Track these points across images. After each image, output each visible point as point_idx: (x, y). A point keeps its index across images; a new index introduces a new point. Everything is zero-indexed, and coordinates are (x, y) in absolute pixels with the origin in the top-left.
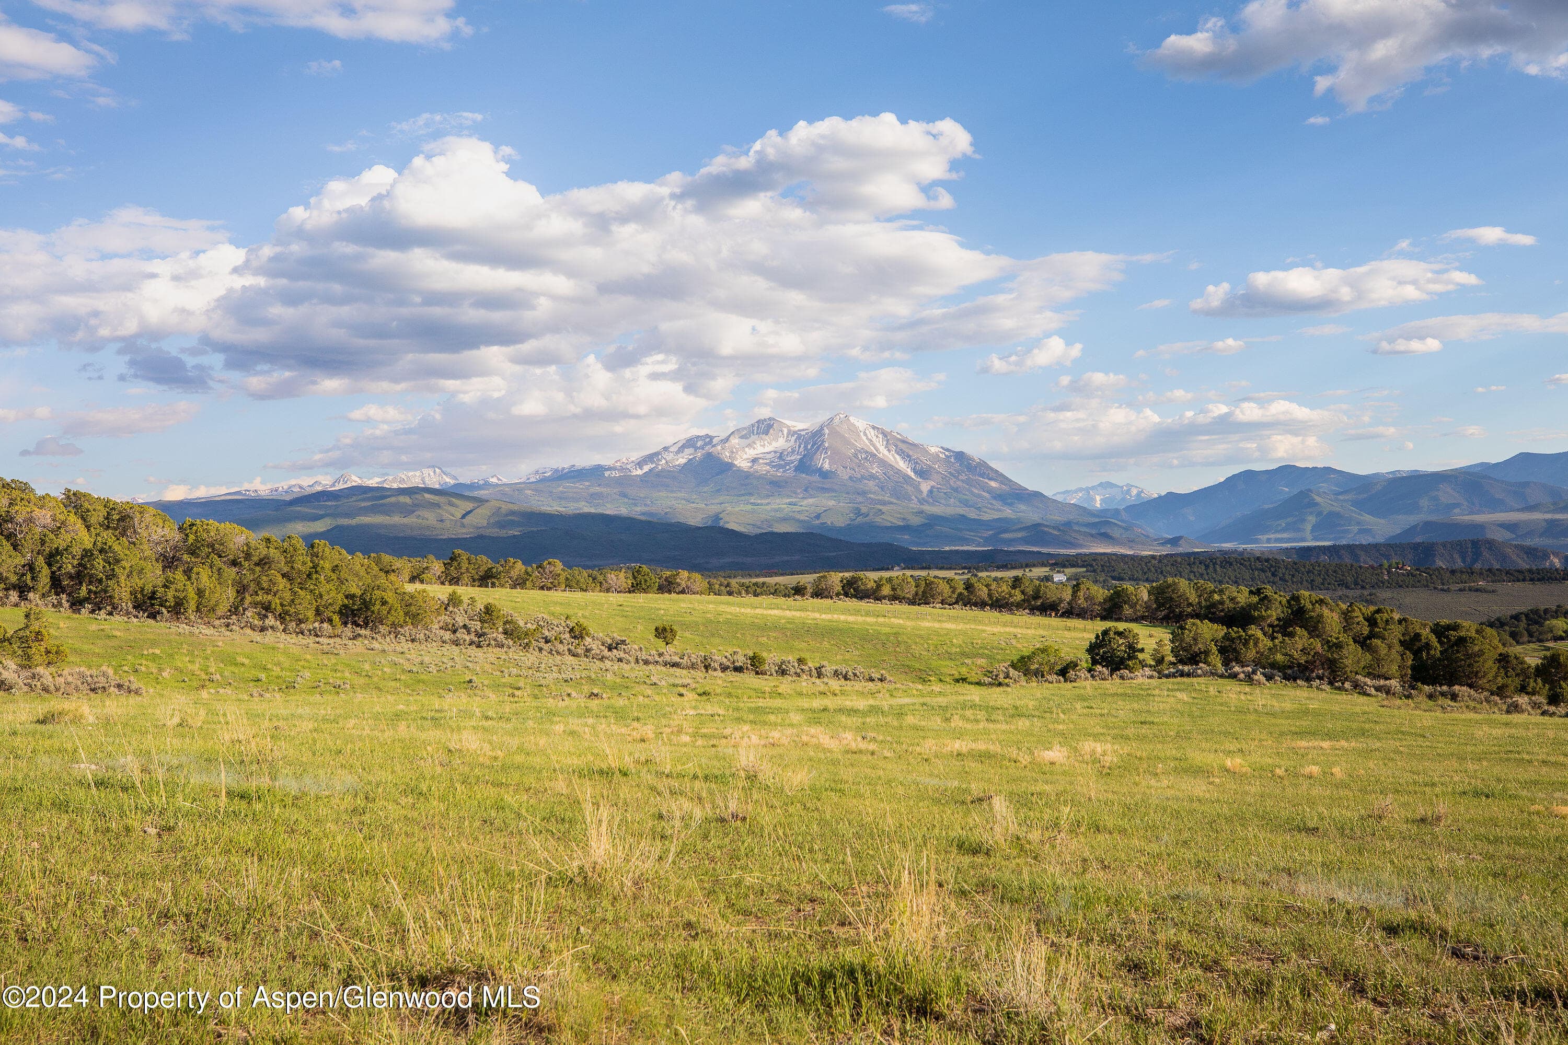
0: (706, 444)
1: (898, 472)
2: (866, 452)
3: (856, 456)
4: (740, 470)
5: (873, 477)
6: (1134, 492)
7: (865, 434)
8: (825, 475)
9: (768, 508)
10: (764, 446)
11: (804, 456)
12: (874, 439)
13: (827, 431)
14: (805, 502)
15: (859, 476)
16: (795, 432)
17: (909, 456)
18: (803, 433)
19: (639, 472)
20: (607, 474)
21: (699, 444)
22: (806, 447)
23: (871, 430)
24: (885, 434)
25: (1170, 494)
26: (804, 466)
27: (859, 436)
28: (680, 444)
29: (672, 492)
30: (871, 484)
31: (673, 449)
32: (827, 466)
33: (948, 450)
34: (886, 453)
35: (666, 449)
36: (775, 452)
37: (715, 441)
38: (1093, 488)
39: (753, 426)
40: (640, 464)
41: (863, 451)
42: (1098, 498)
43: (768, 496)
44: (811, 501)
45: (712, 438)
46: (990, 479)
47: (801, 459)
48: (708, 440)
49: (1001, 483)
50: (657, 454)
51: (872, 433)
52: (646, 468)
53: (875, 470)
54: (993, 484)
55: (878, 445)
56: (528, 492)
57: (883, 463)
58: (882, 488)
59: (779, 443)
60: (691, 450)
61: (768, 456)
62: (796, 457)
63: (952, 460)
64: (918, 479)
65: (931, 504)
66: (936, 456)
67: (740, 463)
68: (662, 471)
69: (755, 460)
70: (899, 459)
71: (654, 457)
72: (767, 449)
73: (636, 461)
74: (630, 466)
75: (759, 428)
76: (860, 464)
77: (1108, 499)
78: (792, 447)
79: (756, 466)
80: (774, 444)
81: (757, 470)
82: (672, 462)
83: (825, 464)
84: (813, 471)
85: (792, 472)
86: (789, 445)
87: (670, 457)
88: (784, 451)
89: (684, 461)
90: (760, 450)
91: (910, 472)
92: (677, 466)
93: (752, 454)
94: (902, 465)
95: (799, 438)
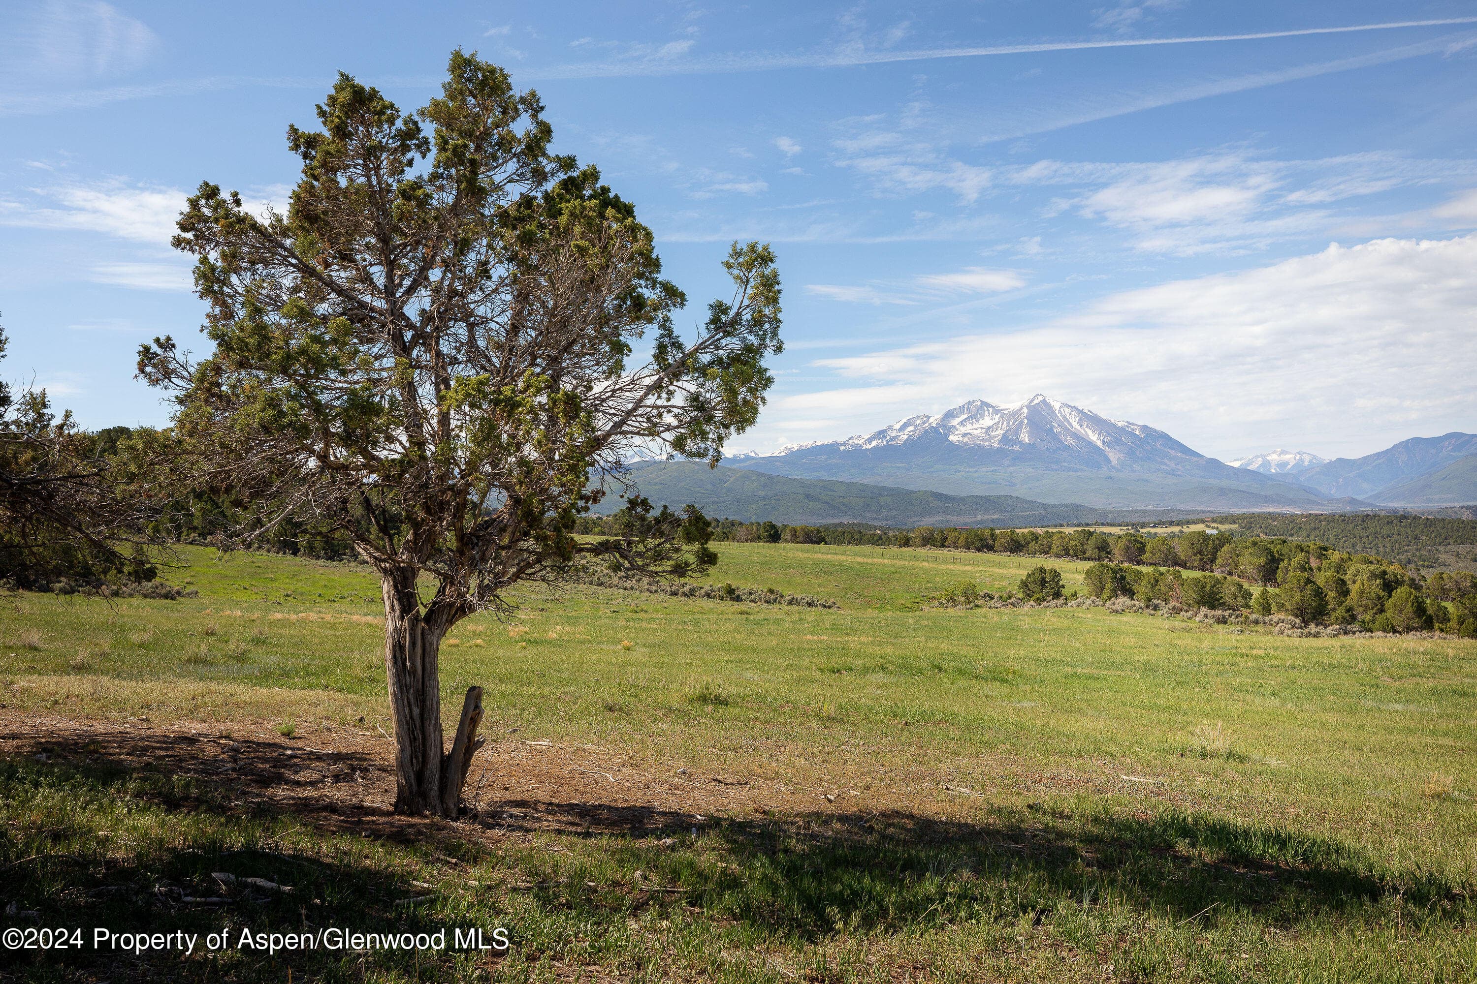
1: (1090, 444)
4: (951, 443)
6: (1307, 458)
7: (1060, 411)
8: (1024, 447)
9: (976, 475)
10: (972, 424)
11: (1007, 431)
12: (1068, 415)
14: (1007, 470)
15: (1054, 447)
16: (999, 411)
17: (1099, 429)
18: (1006, 412)
19: (869, 447)
20: (842, 448)
21: (918, 422)
22: (1008, 424)
23: (1066, 409)
24: (1077, 411)
25: (1340, 460)
27: (1054, 412)
28: (901, 423)
29: (895, 463)
30: (1065, 454)
31: (898, 426)
32: (1027, 440)
33: (1135, 424)
34: (1079, 428)
35: (890, 427)
36: (982, 428)
37: (931, 420)
39: (963, 406)
40: (870, 440)
41: (1058, 426)
42: (1272, 464)
43: (975, 465)
44: (1012, 469)
46: (1172, 449)
48: (925, 419)
49: (1181, 452)
50: (883, 432)
51: (1066, 411)
52: (874, 443)
53: (1070, 441)
54: (1172, 453)
55: (1071, 420)
56: (780, 464)
57: (1076, 436)
58: (1075, 458)
59: (987, 422)
60: (911, 428)
61: (976, 432)
62: (1000, 432)
63: (1137, 433)
64: (1107, 449)
65: (1118, 470)
66: (1122, 429)
67: (952, 438)
68: (887, 445)
69: (965, 435)
70: (1090, 432)
71: (881, 434)
72: (975, 426)
73: (866, 437)
74: (861, 442)
75: (968, 408)
76: (1055, 437)
77: (1282, 465)
78: (996, 424)
79: (966, 440)
80: (981, 422)
81: (967, 444)
82: (895, 438)
83: (1025, 437)
84: (1014, 444)
85: (996, 445)
86: (994, 422)
87: (894, 434)
88: (990, 427)
89: (906, 437)
90: (969, 426)
91: (1099, 444)
92: (900, 441)
93: (963, 430)
94: (1093, 437)
95: (1002, 416)
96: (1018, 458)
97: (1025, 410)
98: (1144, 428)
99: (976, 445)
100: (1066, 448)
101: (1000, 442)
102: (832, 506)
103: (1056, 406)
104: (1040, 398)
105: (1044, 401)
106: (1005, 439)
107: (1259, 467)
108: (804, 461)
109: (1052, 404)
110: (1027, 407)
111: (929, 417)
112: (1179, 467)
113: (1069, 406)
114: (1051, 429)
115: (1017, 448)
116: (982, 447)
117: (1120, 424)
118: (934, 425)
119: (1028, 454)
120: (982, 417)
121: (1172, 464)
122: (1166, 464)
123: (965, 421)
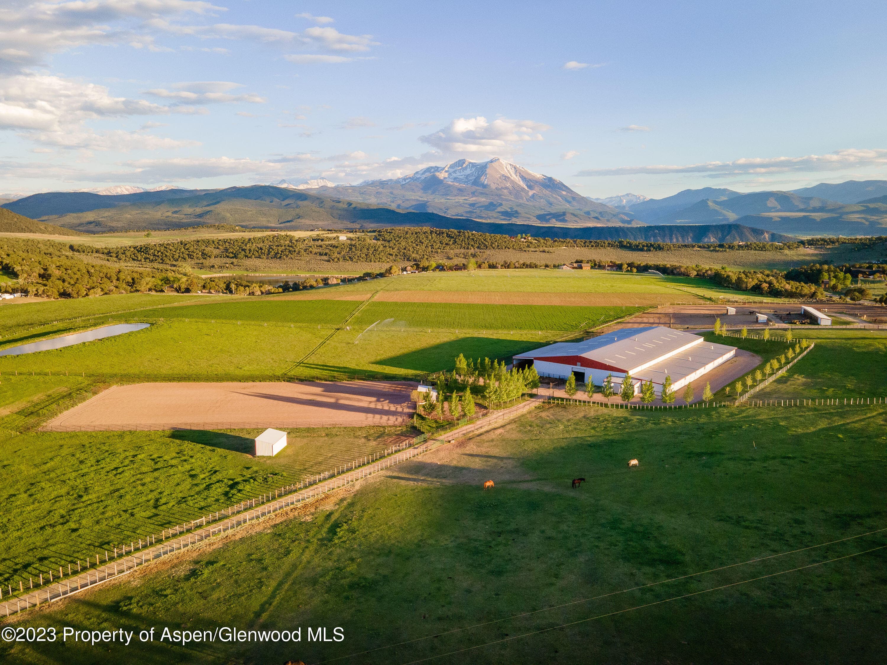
0: (434, 171)
1: (519, 186)
2: (505, 176)
3: (500, 178)
5: (507, 188)
7: (506, 168)
8: (485, 186)
10: (460, 172)
11: (477, 177)
12: (510, 171)
13: (488, 166)
14: (472, 199)
15: (500, 187)
16: (475, 166)
17: (525, 178)
18: (479, 167)
19: (403, 183)
21: (432, 170)
22: (478, 173)
23: (509, 166)
24: (515, 168)
25: (652, 200)
26: (476, 182)
27: (503, 168)
28: (424, 170)
29: (415, 192)
30: (505, 191)
31: (421, 172)
32: (486, 182)
33: (545, 176)
34: (515, 177)
35: (417, 173)
36: (465, 175)
37: (439, 170)
38: (623, 196)
39: (456, 162)
41: (503, 175)
42: (624, 201)
43: (456, 196)
44: (474, 198)
45: (438, 168)
46: (563, 190)
48: (437, 169)
49: (568, 192)
51: (509, 167)
53: (508, 185)
54: (564, 193)
55: (512, 173)
56: (350, 191)
57: (513, 182)
58: (510, 193)
59: (468, 172)
60: (428, 173)
61: (461, 177)
64: (528, 190)
66: (539, 179)
69: (455, 179)
70: (521, 179)
72: (461, 174)
75: (459, 164)
80: (465, 171)
82: (418, 178)
84: (480, 185)
86: (471, 172)
87: (418, 176)
88: (469, 175)
89: (424, 178)
90: (459, 174)
91: (525, 186)
92: (421, 180)
93: (454, 176)
94: (522, 182)
95: (476, 169)
98: (550, 179)
103: (505, 164)
113: (510, 165)
115: (481, 187)
120: (466, 169)
123: (456, 171)
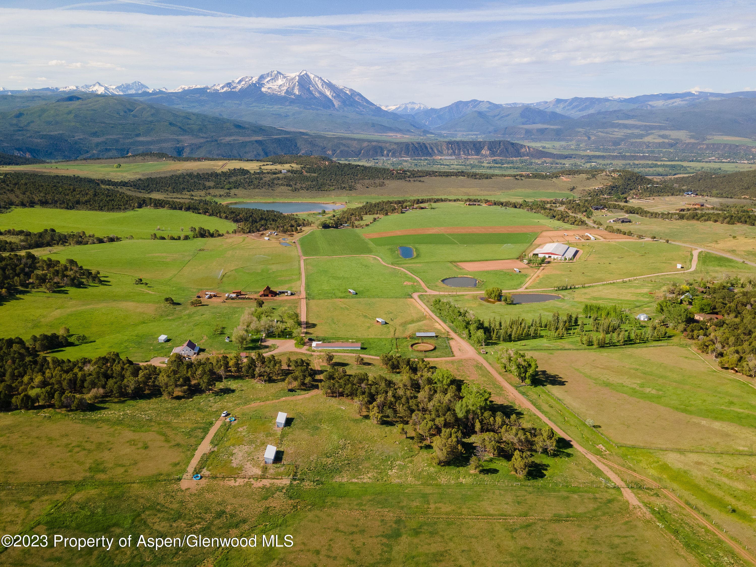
0: (250, 80)
1: (326, 97)
4: (262, 92)
6: (422, 107)
7: (313, 79)
8: (296, 96)
9: (271, 110)
10: (273, 82)
12: (317, 82)
15: (310, 97)
16: (286, 77)
19: (222, 91)
20: (208, 91)
21: (247, 80)
22: (289, 84)
23: (316, 78)
24: (321, 80)
25: (432, 109)
27: (311, 80)
28: (239, 80)
30: (314, 101)
31: (237, 81)
33: (347, 88)
34: (321, 88)
35: (233, 81)
36: (277, 85)
37: (254, 79)
39: (269, 73)
40: (223, 88)
41: (312, 87)
47: (287, 89)
48: (250, 78)
50: (229, 83)
52: (225, 89)
53: (317, 95)
55: (319, 84)
57: (320, 93)
58: (319, 103)
59: (280, 82)
60: (243, 83)
61: (274, 87)
62: (285, 88)
63: (348, 92)
64: (333, 99)
65: (338, 110)
66: (341, 90)
67: (263, 89)
68: (231, 91)
69: (269, 88)
70: (326, 90)
71: (229, 85)
72: (274, 84)
73: (221, 86)
74: (218, 88)
75: (271, 75)
76: (310, 92)
77: (413, 109)
78: (284, 84)
79: (269, 91)
80: (277, 82)
81: (269, 93)
82: (235, 87)
83: (296, 92)
84: (292, 94)
85: (283, 94)
86: (283, 82)
87: (235, 85)
88: (281, 85)
89: (240, 87)
90: (271, 84)
91: (330, 97)
92: (237, 90)
93: (268, 86)
94: (328, 93)
95: (287, 80)
96: (292, 102)
97: (297, 78)
98: (351, 90)
99: (274, 94)
100: (315, 98)
101: (285, 93)
102: (183, 129)
103: (312, 76)
104: (305, 72)
105: (306, 74)
106: (287, 92)
107: (403, 110)
108: (188, 97)
109: (310, 75)
110: (298, 76)
111: (252, 78)
112: (364, 110)
113: (318, 77)
114: (309, 88)
115: (293, 97)
116: (276, 95)
117: (341, 87)
118: (254, 82)
119: (298, 100)
120: (278, 79)
121: (361, 108)
122: (358, 108)
123: (269, 81)
